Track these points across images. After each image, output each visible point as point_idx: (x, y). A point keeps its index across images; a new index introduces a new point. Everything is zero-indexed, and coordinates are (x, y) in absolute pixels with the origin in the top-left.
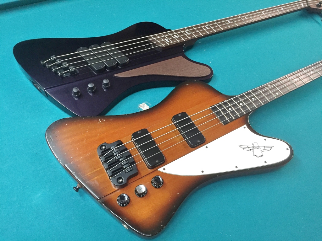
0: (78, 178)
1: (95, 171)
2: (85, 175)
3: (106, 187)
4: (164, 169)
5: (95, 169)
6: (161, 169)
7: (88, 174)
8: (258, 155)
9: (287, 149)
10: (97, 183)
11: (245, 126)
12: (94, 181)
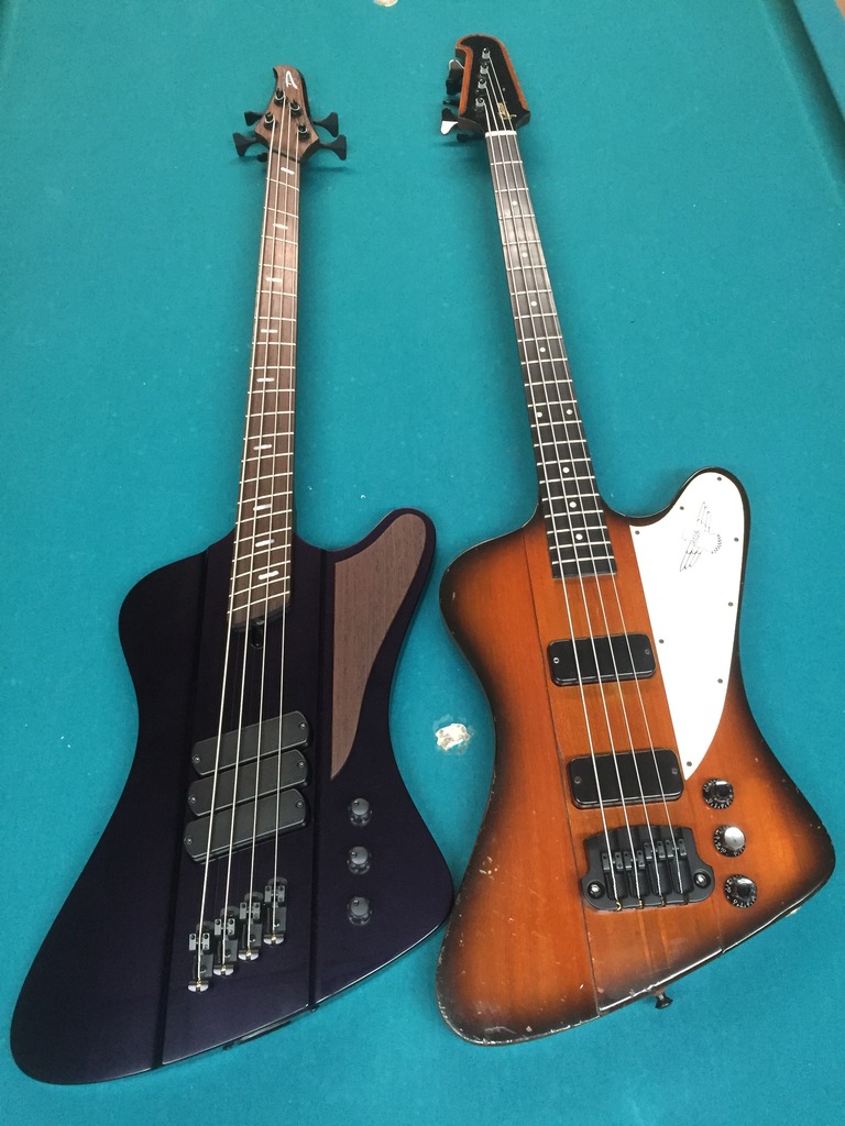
0: (651, 987)
1: (643, 934)
2: (649, 963)
3: (697, 921)
4: (689, 764)
5: (638, 933)
6: (688, 773)
7: (647, 954)
8: (716, 545)
9: (719, 479)
10: (678, 941)
11: (633, 529)
12: (670, 947)
